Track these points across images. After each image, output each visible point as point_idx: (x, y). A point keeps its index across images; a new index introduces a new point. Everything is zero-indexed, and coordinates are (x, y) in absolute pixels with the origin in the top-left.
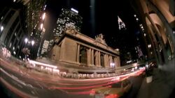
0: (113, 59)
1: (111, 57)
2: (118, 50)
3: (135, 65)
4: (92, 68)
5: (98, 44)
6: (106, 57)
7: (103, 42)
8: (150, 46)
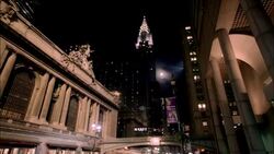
0: (101, 112)
1: (96, 108)
2: (117, 94)
3: (156, 141)
4: (35, 129)
5: (71, 68)
6: (84, 104)
7: (87, 65)
8: (202, 106)
